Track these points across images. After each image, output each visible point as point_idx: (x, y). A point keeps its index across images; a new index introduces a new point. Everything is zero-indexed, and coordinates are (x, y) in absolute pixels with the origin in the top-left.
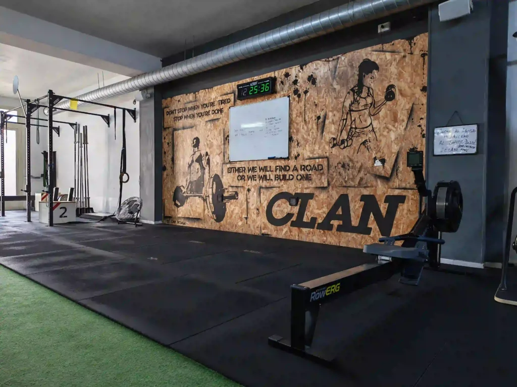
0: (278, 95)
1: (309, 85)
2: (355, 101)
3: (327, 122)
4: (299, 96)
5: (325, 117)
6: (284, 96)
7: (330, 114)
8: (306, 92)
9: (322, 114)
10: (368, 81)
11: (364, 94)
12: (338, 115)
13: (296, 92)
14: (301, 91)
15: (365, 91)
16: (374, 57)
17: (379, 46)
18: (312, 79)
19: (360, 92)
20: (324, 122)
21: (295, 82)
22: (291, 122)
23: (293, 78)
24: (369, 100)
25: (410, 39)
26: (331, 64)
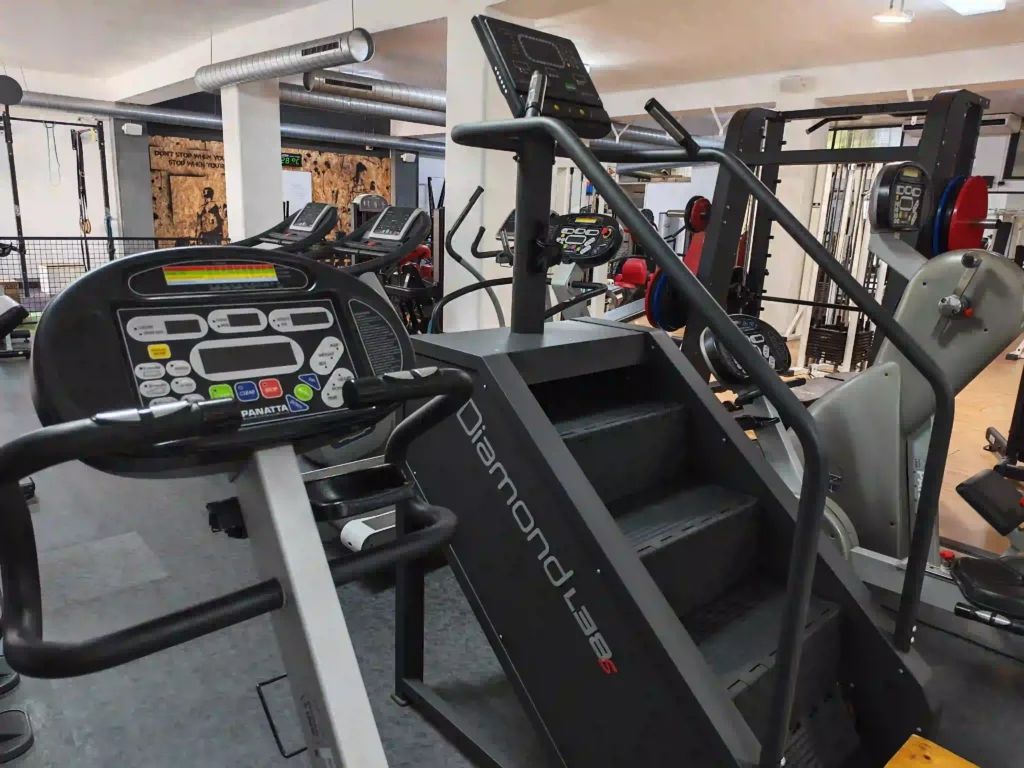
0: (302, 169)
1: (325, 168)
3: (339, 196)
4: (319, 174)
5: (338, 192)
6: (307, 170)
7: (341, 191)
8: (324, 172)
9: (335, 190)
10: (361, 176)
11: (360, 183)
12: (345, 192)
13: (316, 170)
14: (320, 170)
15: (360, 181)
17: (366, 157)
18: (327, 164)
19: (357, 181)
20: (337, 196)
21: (315, 163)
22: (314, 191)
23: (313, 159)
24: (363, 188)
26: (341, 158)
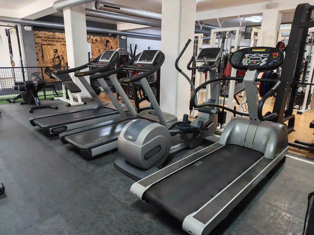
1: (95, 42)
2: (106, 48)
7: (101, 50)
8: (95, 43)
9: (99, 49)
10: (108, 44)
11: (107, 47)
12: (103, 50)
13: (93, 42)
15: (107, 46)
16: (109, 40)
17: (109, 38)
18: (96, 40)
19: (106, 46)
21: (92, 40)
22: (92, 50)
24: (108, 48)
25: (114, 38)
26: (101, 38)
